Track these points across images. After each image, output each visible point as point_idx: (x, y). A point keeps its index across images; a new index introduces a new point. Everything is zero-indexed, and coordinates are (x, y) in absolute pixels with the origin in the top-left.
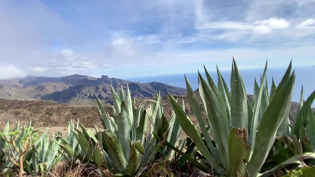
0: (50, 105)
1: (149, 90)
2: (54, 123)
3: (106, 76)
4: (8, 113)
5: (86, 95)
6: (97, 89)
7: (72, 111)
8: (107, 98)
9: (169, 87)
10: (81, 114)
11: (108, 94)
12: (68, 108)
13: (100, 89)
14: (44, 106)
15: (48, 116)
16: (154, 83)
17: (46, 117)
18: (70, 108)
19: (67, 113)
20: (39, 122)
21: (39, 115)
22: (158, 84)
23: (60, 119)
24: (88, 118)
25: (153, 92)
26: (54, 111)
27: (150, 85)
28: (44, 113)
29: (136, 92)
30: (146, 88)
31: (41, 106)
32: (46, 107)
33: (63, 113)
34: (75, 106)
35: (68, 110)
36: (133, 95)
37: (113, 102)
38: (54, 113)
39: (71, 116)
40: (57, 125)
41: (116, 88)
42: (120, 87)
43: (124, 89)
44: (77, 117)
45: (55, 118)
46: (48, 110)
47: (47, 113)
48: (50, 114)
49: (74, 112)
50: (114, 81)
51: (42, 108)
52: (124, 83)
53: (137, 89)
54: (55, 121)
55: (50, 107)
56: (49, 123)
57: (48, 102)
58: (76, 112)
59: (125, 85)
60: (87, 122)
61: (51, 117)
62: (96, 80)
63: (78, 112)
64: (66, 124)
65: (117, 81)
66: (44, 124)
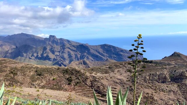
0: (13, 63)
1: (99, 53)
2: (19, 84)
3: (53, 36)
6: (45, 49)
7: (36, 71)
8: (54, 59)
9: (122, 51)
10: (46, 75)
11: (56, 55)
12: (32, 67)
13: (48, 50)
14: (7, 65)
15: (12, 75)
16: (105, 45)
17: (11, 77)
18: (34, 68)
19: (32, 73)
20: (4, 81)
21: (4, 74)
22: (110, 46)
23: (25, 79)
24: (54, 79)
25: (103, 55)
26: (18, 70)
27: (101, 48)
28: (8, 72)
29: (85, 54)
30: (96, 51)
31: (4, 65)
32: (10, 65)
33: (28, 73)
34: (39, 66)
35: (32, 70)
36: (82, 57)
37: (61, 64)
38: (19, 73)
39: (36, 77)
40: (23, 86)
41: (64, 49)
42: (68, 49)
43: (73, 51)
44: (42, 78)
45: (19, 78)
46: (12, 69)
47: (12, 72)
48: (15, 74)
49: (39, 72)
50: (62, 42)
51: (6, 67)
52: (72, 44)
53: (87, 51)
54: (20, 81)
55: (14, 66)
56: (14, 83)
57: (10, 61)
58: (41, 73)
59: (74, 46)
60: (53, 84)
61: (16, 77)
62: (43, 39)
63: (43, 73)
64: (31, 85)
65: (64, 42)
66: (10, 83)
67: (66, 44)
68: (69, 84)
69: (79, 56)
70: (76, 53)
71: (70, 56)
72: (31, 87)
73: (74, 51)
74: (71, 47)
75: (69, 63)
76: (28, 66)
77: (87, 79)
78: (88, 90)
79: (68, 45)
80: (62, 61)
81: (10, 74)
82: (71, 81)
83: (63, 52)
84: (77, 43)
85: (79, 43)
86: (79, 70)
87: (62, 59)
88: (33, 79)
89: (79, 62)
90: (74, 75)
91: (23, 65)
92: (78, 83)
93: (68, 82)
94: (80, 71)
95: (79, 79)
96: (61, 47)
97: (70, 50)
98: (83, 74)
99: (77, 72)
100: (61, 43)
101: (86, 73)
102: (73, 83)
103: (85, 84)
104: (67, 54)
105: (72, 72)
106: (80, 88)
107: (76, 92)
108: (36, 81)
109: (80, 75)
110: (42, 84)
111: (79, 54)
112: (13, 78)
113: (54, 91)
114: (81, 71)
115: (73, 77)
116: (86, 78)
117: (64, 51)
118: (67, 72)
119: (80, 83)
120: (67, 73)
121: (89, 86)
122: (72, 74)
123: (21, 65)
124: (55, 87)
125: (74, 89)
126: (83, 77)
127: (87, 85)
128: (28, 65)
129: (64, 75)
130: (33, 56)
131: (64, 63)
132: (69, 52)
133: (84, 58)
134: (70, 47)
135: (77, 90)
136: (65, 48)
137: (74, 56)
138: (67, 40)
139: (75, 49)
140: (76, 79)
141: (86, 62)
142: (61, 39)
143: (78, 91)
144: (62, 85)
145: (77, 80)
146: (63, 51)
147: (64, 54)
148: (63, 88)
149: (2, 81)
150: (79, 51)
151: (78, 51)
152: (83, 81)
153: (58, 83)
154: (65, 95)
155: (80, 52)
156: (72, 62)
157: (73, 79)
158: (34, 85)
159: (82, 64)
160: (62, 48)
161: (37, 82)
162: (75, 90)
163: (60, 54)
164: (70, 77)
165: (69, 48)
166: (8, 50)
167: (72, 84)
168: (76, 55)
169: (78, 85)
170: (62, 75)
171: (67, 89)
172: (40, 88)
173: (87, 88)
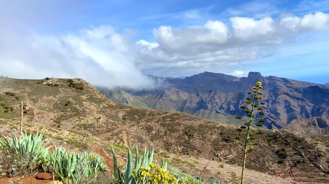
0: (188, 120)
2: (196, 151)
3: (256, 73)
4: (140, 128)
5: (221, 108)
6: (241, 96)
7: (221, 134)
12: (214, 127)
14: (181, 121)
15: (187, 137)
17: (186, 140)
18: (218, 129)
19: (214, 137)
20: (176, 145)
21: (176, 135)
23: (205, 145)
26: (195, 130)
28: (181, 132)
31: (177, 121)
32: (184, 122)
33: (208, 135)
34: (225, 125)
35: (215, 132)
36: (317, 112)
37: (271, 123)
38: (196, 134)
39: (221, 144)
40: (201, 155)
41: (276, 95)
42: (285, 95)
43: (295, 99)
44: (230, 146)
45: (196, 141)
46: (186, 128)
47: (186, 133)
48: (191, 136)
49: (226, 135)
50: (273, 83)
51: (179, 124)
52: (293, 86)
53: (327, 100)
54: (197, 148)
55: (188, 123)
56: (189, 149)
57: (185, 115)
58: (228, 137)
59: (296, 90)
60: (249, 159)
61: (191, 140)
62: (238, 80)
63: (232, 138)
64: (214, 156)
65: (277, 82)
66: (183, 149)
67: (280, 86)
68: (280, 162)
69: (309, 109)
70: (303, 104)
71: (289, 109)
72: (213, 160)
73: (298, 99)
74: (291, 91)
75: (288, 123)
76: (209, 124)
77: (319, 156)
78: (321, 180)
79: (284, 88)
80: (272, 118)
81: (183, 135)
82: (283, 158)
83: (274, 102)
84: (303, 83)
85: (308, 83)
86: (301, 137)
87: (273, 115)
88: (216, 147)
89: (308, 120)
90: (290, 146)
91: (202, 122)
92: (299, 162)
93: (277, 159)
94: (303, 139)
95: (301, 155)
96: (269, 92)
97: (288, 98)
98: (311, 147)
99: (296, 140)
100: (269, 85)
101: (317, 144)
102: (288, 162)
103: (315, 166)
104: (284, 106)
105: (286, 141)
106: (304, 173)
107: (294, 180)
108: (221, 150)
109: (303, 148)
110: (231, 156)
111: (309, 106)
112: (187, 142)
113: (250, 171)
114: (306, 140)
115: (289, 151)
116: (317, 155)
117: (277, 100)
118: (275, 138)
119: (304, 162)
120: (276, 141)
121: (324, 172)
122: (286, 145)
123: (199, 123)
124: (253, 164)
125: (291, 174)
126: (310, 152)
127: (319, 168)
128: (209, 122)
129: (270, 145)
130: (223, 109)
131: (278, 122)
132: (286, 101)
133: (320, 114)
134: (289, 93)
135: (296, 176)
136: (278, 95)
137: (298, 110)
138: (283, 79)
139: (300, 96)
140: (295, 154)
141: (325, 123)
142: (271, 78)
143: (299, 178)
144: (267, 163)
145: (298, 157)
146: (275, 99)
147: (277, 105)
148: (268, 168)
149: (174, 145)
150: (308, 99)
151: (306, 99)
152: (311, 161)
153: (258, 157)
154: (267, 181)
155: (310, 102)
156: (294, 121)
157: (288, 153)
158: (217, 156)
159: (315, 125)
160: (271, 93)
161: (223, 151)
162: (293, 176)
163: (268, 106)
164: (283, 150)
165: (287, 94)
166: (187, 100)
167: (287, 164)
168: (303, 108)
169: (298, 166)
170: (267, 145)
171: (276, 172)
172: (227, 162)
173: (319, 175)
